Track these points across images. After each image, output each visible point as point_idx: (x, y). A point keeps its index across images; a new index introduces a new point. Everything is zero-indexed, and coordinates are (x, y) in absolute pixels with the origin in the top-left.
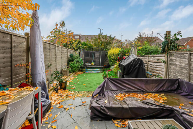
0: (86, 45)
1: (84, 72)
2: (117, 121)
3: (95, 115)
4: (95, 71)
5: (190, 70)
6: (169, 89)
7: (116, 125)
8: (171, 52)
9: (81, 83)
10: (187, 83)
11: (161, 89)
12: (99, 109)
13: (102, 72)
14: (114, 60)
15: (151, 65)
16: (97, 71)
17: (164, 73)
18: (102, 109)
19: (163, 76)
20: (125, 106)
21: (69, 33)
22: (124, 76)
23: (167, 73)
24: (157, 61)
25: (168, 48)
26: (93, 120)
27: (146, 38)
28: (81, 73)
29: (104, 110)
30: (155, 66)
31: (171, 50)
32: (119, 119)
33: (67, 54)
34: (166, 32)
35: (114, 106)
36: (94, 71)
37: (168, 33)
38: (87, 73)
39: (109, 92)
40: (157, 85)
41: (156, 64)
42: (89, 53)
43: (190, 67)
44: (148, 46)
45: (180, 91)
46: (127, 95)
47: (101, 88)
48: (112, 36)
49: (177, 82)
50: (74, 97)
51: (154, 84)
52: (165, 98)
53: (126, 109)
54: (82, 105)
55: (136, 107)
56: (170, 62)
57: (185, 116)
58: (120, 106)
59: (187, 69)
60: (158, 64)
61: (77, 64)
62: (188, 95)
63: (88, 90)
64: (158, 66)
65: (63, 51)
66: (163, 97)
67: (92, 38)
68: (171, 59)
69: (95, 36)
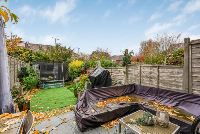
0: (39, 56)
1: (43, 89)
2: (104, 125)
3: (86, 126)
4: (57, 85)
5: (141, 77)
6: (130, 92)
7: (105, 128)
8: (129, 65)
9: (46, 101)
10: (139, 86)
11: (126, 93)
12: (90, 119)
13: (64, 86)
14: (77, 73)
15: (113, 76)
16: (59, 85)
17: (124, 81)
18: (92, 118)
19: (123, 83)
20: (110, 110)
21: (13, 38)
22: (95, 86)
23: (126, 81)
24: (119, 72)
25: (127, 62)
26: (84, 132)
27: (102, 53)
28: (38, 90)
29: (94, 119)
30: (117, 76)
31: (128, 64)
32: (105, 123)
33: (17, 67)
34: (126, 50)
35: (101, 112)
36: (55, 85)
37: (127, 51)
38: (46, 89)
39: (90, 102)
40: (123, 90)
41: (118, 74)
42: (45, 65)
43: (140, 75)
44: (105, 60)
45: (135, 92)
46: (105, 102)
47: (83, 100)
48: (72, 49)
49: (134, 86)
50: (48, 117)
51: (121, 90)
52: (130, 98)
53: (111, 112)
54: (63, 123)
55: (117, 108)
56: (128, 72)
57: (145, 106)
58: (106, 111)
59: (138, 76)
60: (120, 74)
61: (34, 80)
62: (141, 93)
63: (61, 106)
64: (119, 76)
65: (13, 62)
66: (128, 98)
67: (48, 49)
68: (129, 70)
69: (51, 46)
